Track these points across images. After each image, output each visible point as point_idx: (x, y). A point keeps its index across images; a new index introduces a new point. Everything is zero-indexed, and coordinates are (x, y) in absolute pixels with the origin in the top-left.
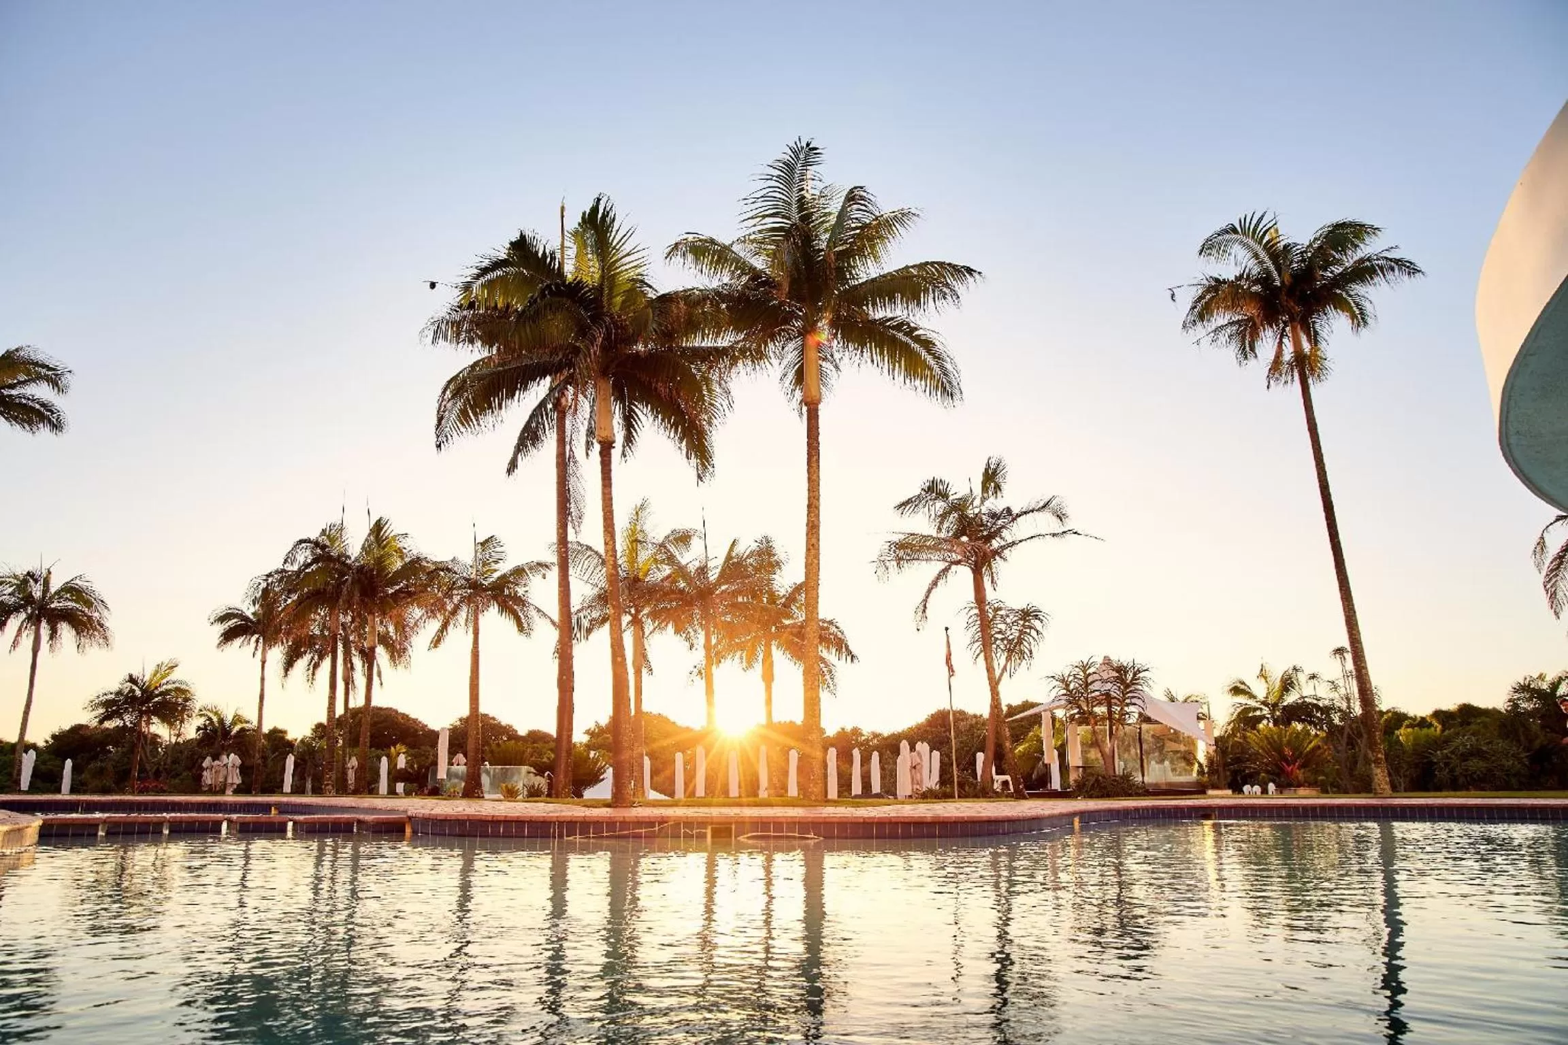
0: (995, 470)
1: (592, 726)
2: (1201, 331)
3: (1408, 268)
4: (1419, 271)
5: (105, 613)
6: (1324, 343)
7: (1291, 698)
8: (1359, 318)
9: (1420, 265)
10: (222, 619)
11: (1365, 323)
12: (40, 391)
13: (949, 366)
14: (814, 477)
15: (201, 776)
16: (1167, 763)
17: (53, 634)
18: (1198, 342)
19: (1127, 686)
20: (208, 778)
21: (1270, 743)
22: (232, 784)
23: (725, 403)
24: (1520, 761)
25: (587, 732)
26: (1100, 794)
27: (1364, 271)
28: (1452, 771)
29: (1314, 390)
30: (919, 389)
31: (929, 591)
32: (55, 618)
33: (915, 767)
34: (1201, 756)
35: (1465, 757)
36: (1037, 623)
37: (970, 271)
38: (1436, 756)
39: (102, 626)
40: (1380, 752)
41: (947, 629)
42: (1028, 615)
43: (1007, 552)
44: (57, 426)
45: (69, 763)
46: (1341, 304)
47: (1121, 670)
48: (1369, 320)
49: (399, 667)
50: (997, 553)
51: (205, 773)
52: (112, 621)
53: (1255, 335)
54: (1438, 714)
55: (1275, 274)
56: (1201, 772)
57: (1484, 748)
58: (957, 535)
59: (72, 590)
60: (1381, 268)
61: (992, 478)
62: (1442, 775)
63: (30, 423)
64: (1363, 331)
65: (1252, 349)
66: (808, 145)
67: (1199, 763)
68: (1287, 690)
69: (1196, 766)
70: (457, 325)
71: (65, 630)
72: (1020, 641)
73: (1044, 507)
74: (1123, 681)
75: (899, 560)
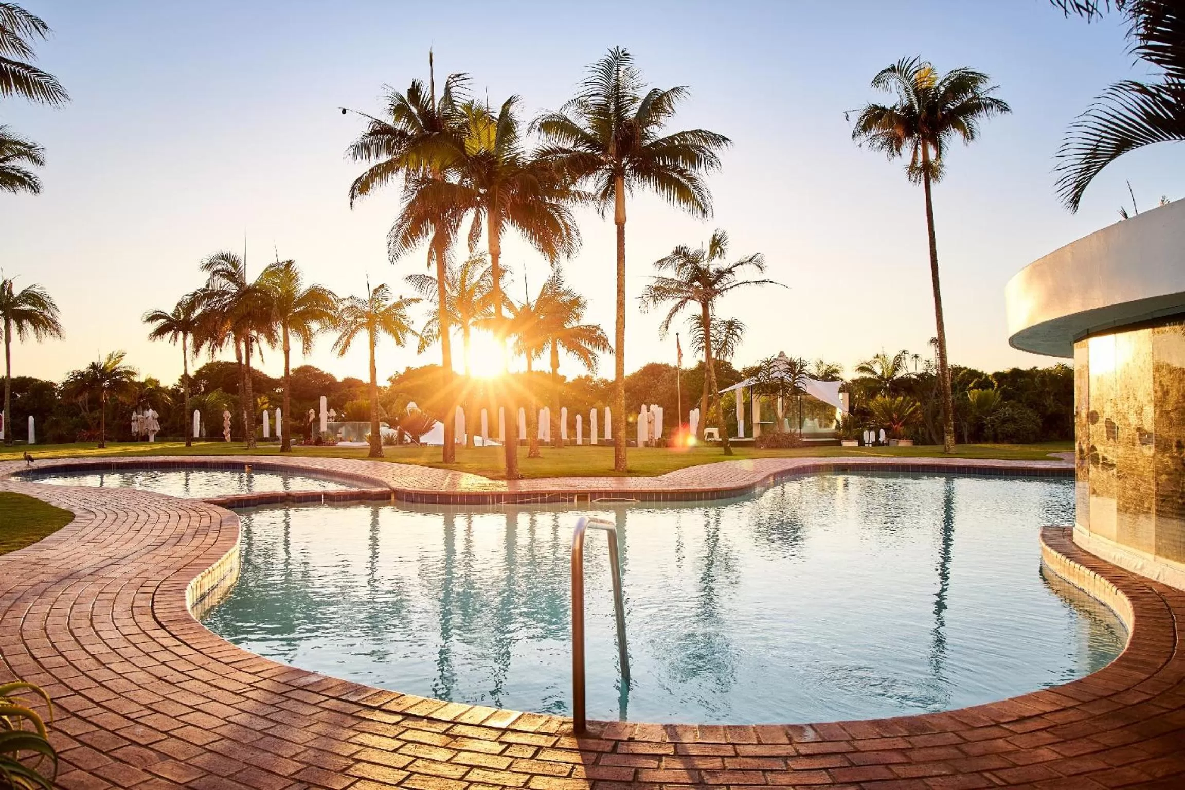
0: (720, 240)
1: (393, 374)
2: (863, 138)
3: (1003, 107)
4: (1008, 110)
5: (56, 313)
6: (945, 149)
7: (900, 374)
8: (969, 135)
9: (1010, 106)
10: (153, 318)
11: (973, 137)
12: (24, 164)
13: (705, 194)
14: (622, 272)
15: (130, 426)
16: (816, 420)
17: (20, 328)
18: (860, 146)
19: (796, 375)
20: (135, 427)
21: (883, 408)
22: (154, 431)
23: (578, 244)
24: (1038, 426)
25: (390, 379)
26: (775, 445)
27: (973, 108)
28: (995, 430)
29: (934, 186)
30: (686, 211)
31: (670, 316)
32: (21, 316)
33: (650, 422)
34: (839, 415)
35: (1004, 421)
36: (738, 331)
37: (725, 139)
38: (986, 420)
39: (54, 322)
40: (951, 426)
41: (677, 334)
42: (731, 325)
43: (724, 293)
44: (35, 188)
45: (31, 419)
46: (958, 125)
47: (792, 364)
48: (976, 136)
49: (276, 349)
50: (719, 292)
51: (133, 424)
52: (62, 319)
53: (899, 143)
54: (996, 375)
55: (916, 106)
56: (838, 427)
57: (1016, 416)
58: (692, 280)
59: (30, 296)
60: (985, 105)
61: (717, 244)
62: (988, 432)
63: (12, 185)
64: (971, 143)
65: (898, 149)
66: (623, 52)
67: (837, 421)
68: (896, 370)
69: (835, 424)
70: (366, 147)
71: (28, 326)
72: (725, 343)
73: (750, 260)
74: (793, 372)
75: (655, 299)
